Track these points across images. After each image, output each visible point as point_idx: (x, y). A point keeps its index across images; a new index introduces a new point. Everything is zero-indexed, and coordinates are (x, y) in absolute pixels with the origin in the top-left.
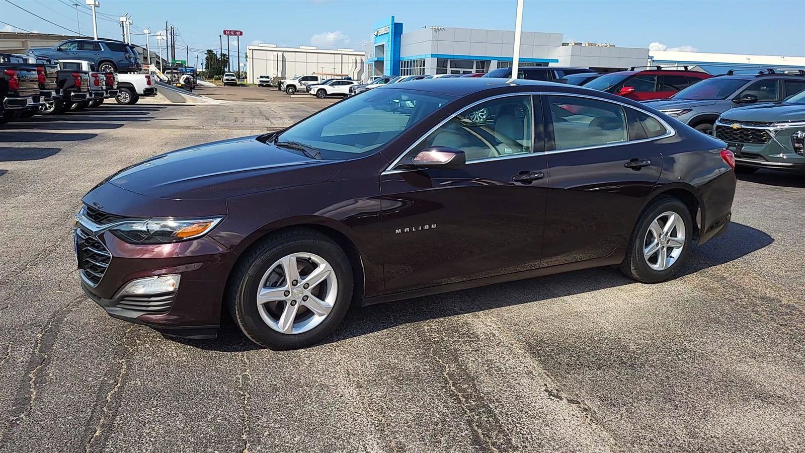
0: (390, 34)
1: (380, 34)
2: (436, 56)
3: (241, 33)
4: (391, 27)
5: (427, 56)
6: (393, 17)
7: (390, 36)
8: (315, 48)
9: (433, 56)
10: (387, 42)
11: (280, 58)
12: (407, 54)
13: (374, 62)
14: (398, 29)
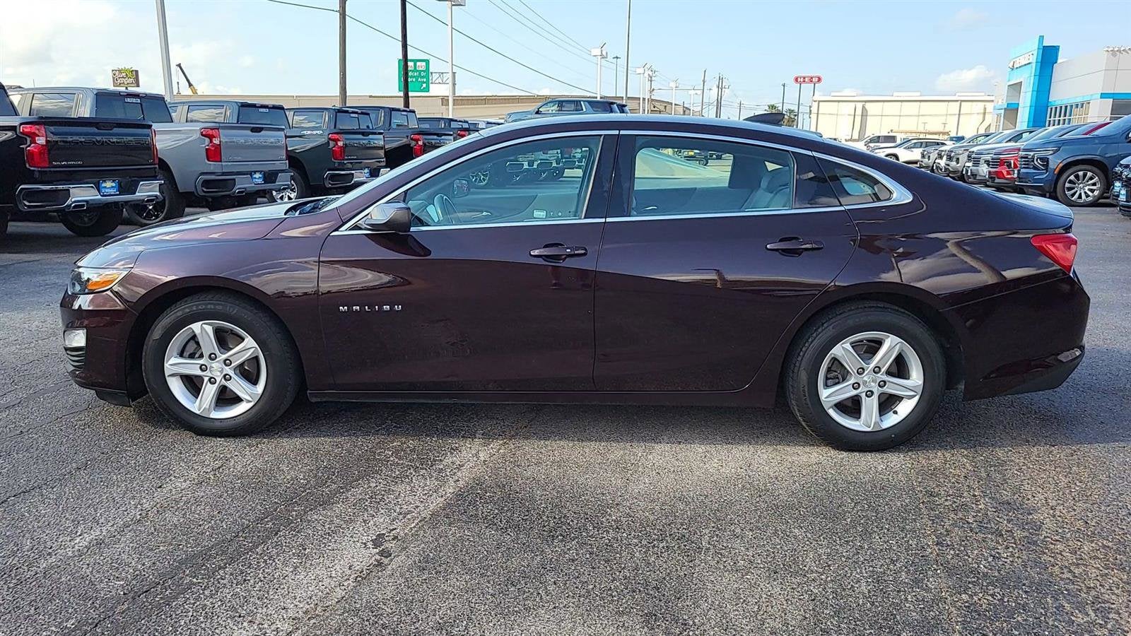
0: (1034, 65)
1: (1018, 66)
2: (1112, 95)
3: (819, 79)
4: (1035, 53)
5: (1094, 97)
6: (1042, 38)
7: (1032, 69)
8: (919, 94)
9: (1103, 96)
10: (1028, 78)
11: (859, 112)
12: (1061, 94)
13: (1003, 111)
14: (1048, 56)
